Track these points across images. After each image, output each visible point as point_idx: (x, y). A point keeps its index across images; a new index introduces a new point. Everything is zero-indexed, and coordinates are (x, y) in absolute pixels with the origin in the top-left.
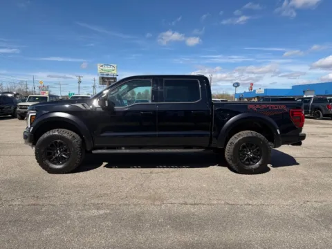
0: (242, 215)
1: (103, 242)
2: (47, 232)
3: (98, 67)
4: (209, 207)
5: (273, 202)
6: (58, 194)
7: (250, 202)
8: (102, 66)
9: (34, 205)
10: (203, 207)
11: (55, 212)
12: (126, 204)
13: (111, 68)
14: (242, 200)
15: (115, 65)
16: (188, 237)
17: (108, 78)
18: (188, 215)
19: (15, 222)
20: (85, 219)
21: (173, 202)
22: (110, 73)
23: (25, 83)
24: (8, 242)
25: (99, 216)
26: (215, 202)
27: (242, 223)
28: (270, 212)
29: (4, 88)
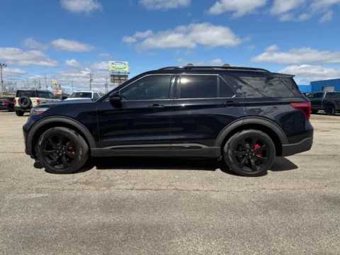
0: (182, 199)
3: (110, 64)
5: (225, 188)
7: (201, 188)
8: (113, 64)
12: (70, 189)
13: (122, 66)
14: (194, 186)
15: (127, 63)
16: (110, 219)
17: (120, 76)
18: (126, 199)
22: (121, 71)
26: (164, 188)
28: (215, 197)
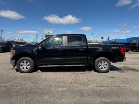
0: (124, 91)
1: (70, 101)
2: (45, 97)
3: (45, 31)
4: (108, 88)
5: (135, 86)
6: (43, 82)
7: (125, 86)
8: (46, 30)
9: (35, 86)
10: (106, 88)
11: (45, 89)
12: (73, 86)
13: (50, 31)
14: (121, 85)
16: (105, 100)
17: (49, 35)
18: (101, 91)
19: (31, 93)
20: (59, 92)
21: (92, 85)
23: (14, 37)
24: (31, 100)
25: (64, 91)
26: (110, 86)
27: (126, 94)
28: (135, 90)
29: (6, 40)
